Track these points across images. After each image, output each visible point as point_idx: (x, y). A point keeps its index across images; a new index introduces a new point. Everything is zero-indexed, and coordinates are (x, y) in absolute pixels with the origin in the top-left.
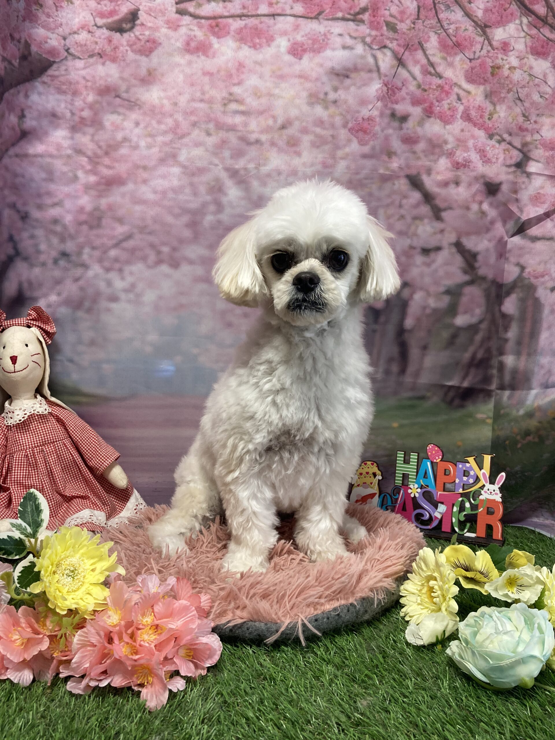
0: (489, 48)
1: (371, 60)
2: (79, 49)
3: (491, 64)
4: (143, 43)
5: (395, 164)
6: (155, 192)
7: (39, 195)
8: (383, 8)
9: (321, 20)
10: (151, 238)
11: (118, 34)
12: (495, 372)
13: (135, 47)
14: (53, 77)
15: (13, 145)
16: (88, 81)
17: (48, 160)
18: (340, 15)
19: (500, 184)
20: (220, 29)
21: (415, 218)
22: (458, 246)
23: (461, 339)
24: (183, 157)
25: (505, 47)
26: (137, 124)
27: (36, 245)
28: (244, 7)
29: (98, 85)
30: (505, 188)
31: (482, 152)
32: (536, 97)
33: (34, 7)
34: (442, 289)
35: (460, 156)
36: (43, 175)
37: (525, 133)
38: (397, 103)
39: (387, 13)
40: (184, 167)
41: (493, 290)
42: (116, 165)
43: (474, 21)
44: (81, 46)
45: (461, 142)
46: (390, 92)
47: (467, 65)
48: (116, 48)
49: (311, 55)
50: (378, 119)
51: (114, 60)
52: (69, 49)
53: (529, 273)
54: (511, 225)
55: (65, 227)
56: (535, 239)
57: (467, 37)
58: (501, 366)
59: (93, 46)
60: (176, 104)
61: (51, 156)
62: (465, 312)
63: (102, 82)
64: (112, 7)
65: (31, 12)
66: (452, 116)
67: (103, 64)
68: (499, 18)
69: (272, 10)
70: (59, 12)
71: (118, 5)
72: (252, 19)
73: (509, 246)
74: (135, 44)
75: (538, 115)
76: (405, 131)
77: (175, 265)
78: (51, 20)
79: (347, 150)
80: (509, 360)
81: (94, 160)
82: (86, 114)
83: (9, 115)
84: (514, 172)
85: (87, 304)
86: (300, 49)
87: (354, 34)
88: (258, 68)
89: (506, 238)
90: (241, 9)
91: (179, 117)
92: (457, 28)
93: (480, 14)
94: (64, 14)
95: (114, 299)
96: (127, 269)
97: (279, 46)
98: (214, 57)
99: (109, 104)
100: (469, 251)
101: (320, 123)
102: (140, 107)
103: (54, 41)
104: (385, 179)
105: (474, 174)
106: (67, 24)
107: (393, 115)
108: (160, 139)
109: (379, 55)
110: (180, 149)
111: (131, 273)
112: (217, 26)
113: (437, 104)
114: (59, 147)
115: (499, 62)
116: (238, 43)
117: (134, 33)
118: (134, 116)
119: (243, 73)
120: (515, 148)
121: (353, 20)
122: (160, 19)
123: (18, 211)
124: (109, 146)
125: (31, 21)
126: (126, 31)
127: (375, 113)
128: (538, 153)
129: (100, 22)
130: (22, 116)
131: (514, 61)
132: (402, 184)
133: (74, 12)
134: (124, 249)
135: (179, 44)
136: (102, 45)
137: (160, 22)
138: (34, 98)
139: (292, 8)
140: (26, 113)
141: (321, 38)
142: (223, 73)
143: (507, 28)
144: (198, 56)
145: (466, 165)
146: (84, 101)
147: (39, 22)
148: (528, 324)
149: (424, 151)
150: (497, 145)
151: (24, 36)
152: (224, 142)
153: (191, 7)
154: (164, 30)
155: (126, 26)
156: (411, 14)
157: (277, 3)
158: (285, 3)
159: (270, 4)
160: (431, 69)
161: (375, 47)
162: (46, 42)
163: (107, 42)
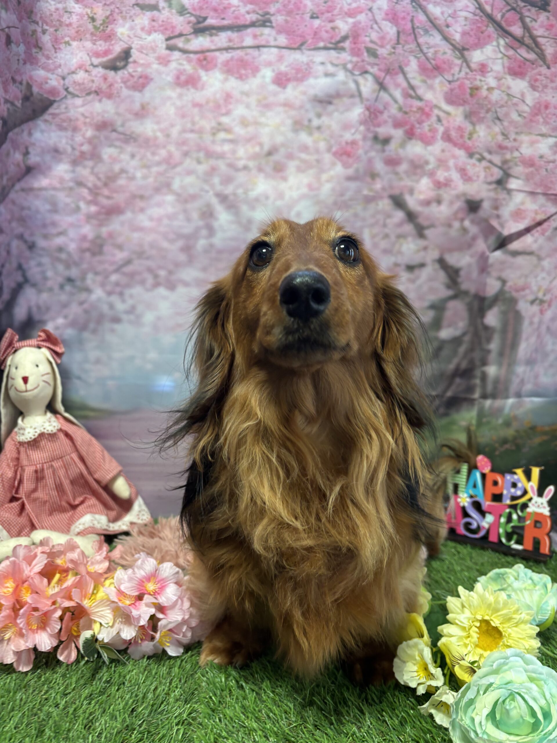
0: (468, 70)
1: (352, 86)
2: (77, 87)
3: (470, 86)
4: (135, 79)
5: (378, 185)
6: (151, 219)
7: (44, 226)
8: (363, 35)
9: (304, 51)
10: (149, 263)
11: (113, 72)
12: (478, 381)
13: (129, 84)
14: (54, 115)
15: (19, 180)
16: (86, 117)
17: (52, 192)
18: (321, 44)
19: (481, 201)
20: (208, 63)
21: (400, 236)
22: (442, 262)
23: (445, 353)
24: (176, 184)
25: (483, 69)
26: (133, 156)
27: (43, 273)
28: (230, 40)
29: (95, 121)
30: (486, 205)
31: (463, 171)
32: (514, 116)
33: (34, 50)
34: (426, 304)
35: (441, 175)
36: (48, 207)
37: (504, 151)
38: (379, 125)
39: (367, 39)
40: (178, 195)
41: (476, 304)
42: (115, 195)
43: (452, 45)
44: (79, 84)
45: (442, 163)
46: (373, 116)
47: (447, 87)
48: (111, 86)
49: (295, 83)
50: (361, 143)
51: (110, 96)
52: (68, 88)
53: (511, 287)
54: (492, 240)
55: (69, 254)
56: (515, 254)
57: (446, 60)
58: (484, 377)
59: (90, 84)
60: (168, 136)
61: (55, 189)
62: (449, 326)
63: (100, 118)
64: (106, 47)
65: (31, 55)
66: (432, 137)
67: (100, 101)
68: (476, 41)
69: (256, 42)
70: (58, 54)
71: (112, 45)
72: (238, 52)
73: (491, 261)
74: (128, 80)
75: (517, 133)
76: (387, 153)
77: (171, 286)
78: (51, 61)
79: (332, 173)
80: (492, 370)
81: (95, 192)
82: (86, 148)
83: (14, 153)
84: (495, 189)
85: (92, 326)
86: (284, 78)
87: (335, 62)
88: (244, 98)
89: (488, 253)
90: (226, 42)
91: (172, 148)
92: (436, 51)
93: (457, 37)
94: (63, 55)
95: (116, 320)
96: (128, 292)
97: (264, 77)
98: (203, 88)
99: (107, 138)
100: (451, 267)
101: (305, 148)
102: (135, 140)
103: (54, 82)
104: (369, 200)
105: (454, 192)
106: (65, 65)
107: (376, 138)
108: (155, 169)
109: (361, 80)
110: (173, 178)
111: (131, 296)
112: (205, 59)
113: (417, 126)
114: (62, 180)
115: (478, 83)
116: (224, 76)
117: (127, 70)
118: (129, 149)
119: (230, 103)
120: (496, 165)
121: (334, 49)
122: (152, 55)
123: (26, 242)
124: (108, 178)
125: (32, 64)
126: (120, 69)
127: (358, 137)
128: (519, 170)
129: (96, 61)
130: (26, 153)
131: (492, 82)
132: (385, 204)
133: (72, 54)
134: (124, 274)
135: (170, 79)
136: (98, 83)
137: (151, 58)
138: (37, 135)
139: (275, 40)
140: (30, 150)
141: (304, 67)
142: (211, 104)
143: (484, 50)
144: (188, 89)
145: (447, 184)
146: (83, 136)
147: (39, 64)
148: (510, 335)
149: (406, 172)
150: (477, 163)
151: (25, 78)
152: (213, 170)
153: (180, 43)
154: (155, 66)
155: (119, 64)
156: (391, 40)
157: (262, 35)
158: (269, 35)
159: (255, 36)
160: (411, 92)
161: (357, 73)
162: (47, 83)
163: (102, 80)
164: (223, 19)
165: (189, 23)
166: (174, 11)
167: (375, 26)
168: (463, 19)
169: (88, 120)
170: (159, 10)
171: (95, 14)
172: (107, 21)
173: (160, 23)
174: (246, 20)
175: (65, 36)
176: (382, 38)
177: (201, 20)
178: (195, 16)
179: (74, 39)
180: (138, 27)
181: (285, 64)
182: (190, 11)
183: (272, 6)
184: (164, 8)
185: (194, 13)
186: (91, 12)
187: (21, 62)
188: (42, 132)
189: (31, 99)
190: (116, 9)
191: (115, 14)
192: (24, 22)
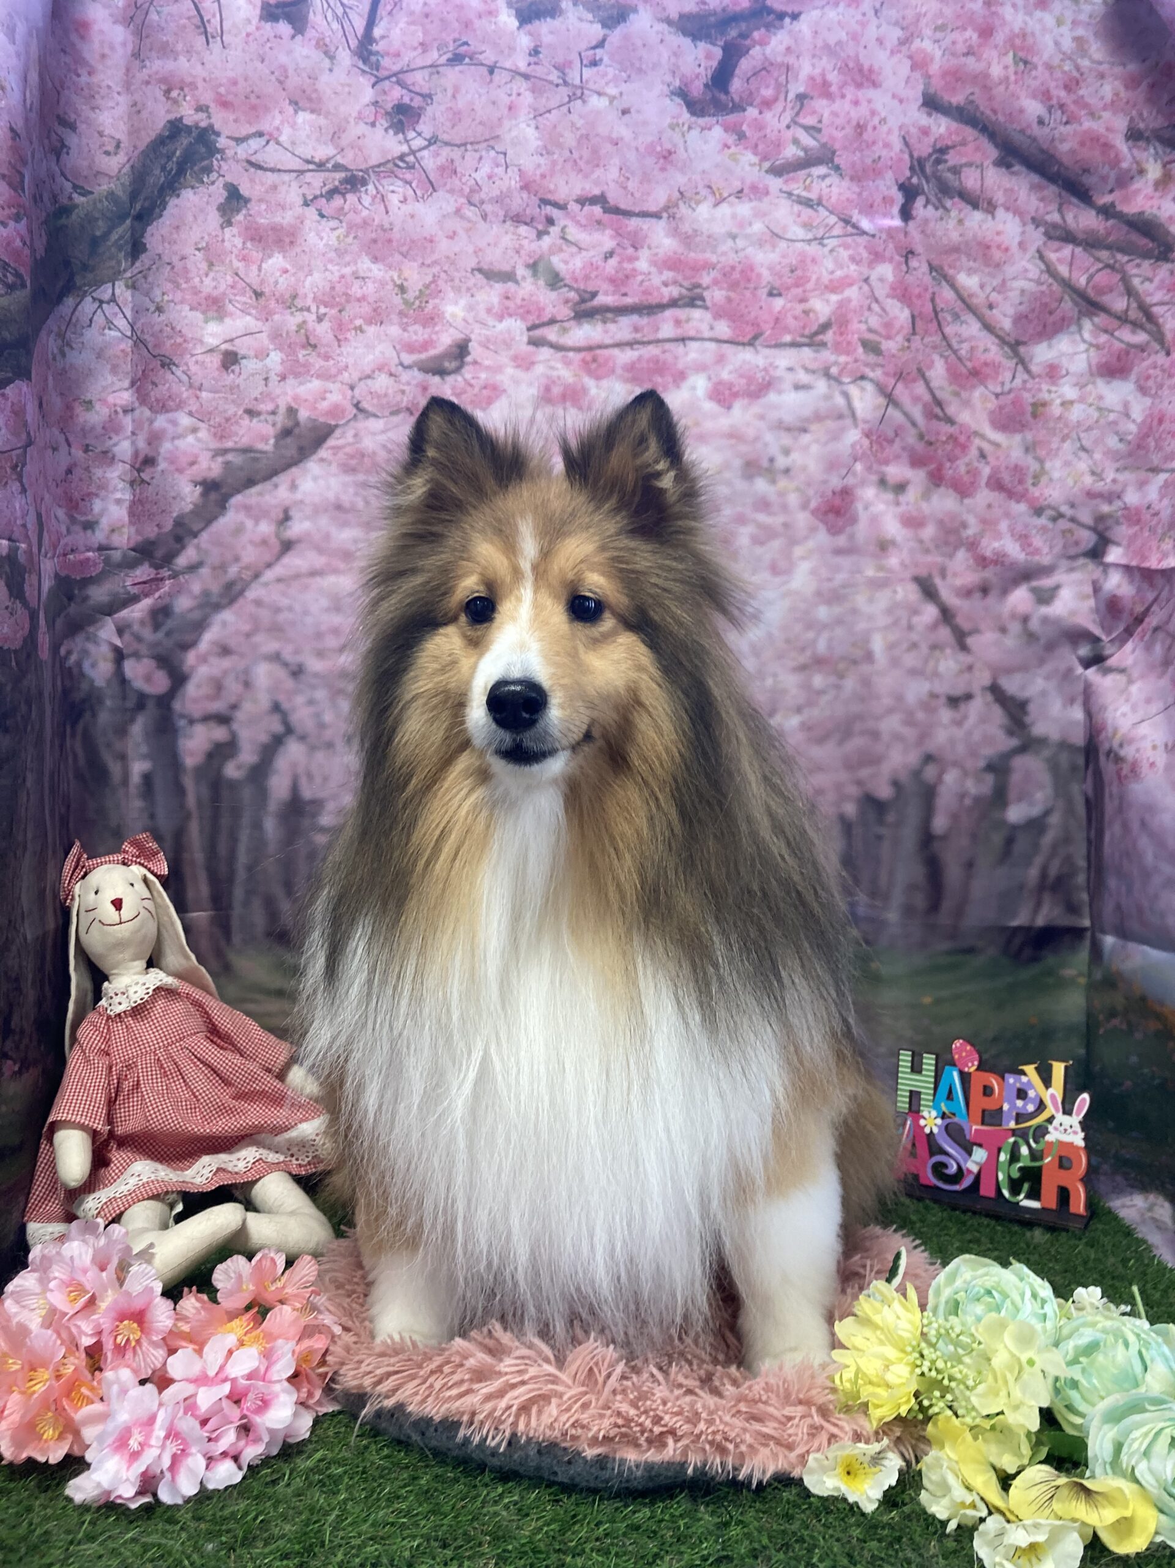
0: (1026, 376)
1: (840, 401)
2: (376, 401)
3: (1031, 400)
4: (476, 390)
5: (893, 560)
8: (855, 321)
9: (759, 348)
11: (437, 379)
13: (464, 396)
14: (335, 449)
15: (270, 564)
18: (788, 338)
19: (1057, 587)
20: (600, 366)
21: (934, 647)
22: (996, 691)
23: (1020, 848)
25: (1053, 372)
28: (636, 329)
30: (1066, 593)
31: (1023, 539)
34: (981, 763)
35: (988, 546)
37: (1097, 501)
38: (887, 463)
39: (863, 327)
41: (1064, 759)
43: (998, 337)
44: (379, 397)
45: (988, 525)
46: (876, 447)
47: (992, 404)
49: (746, 401)
50: (857, 491)
52: (359, 402)
57: (989, 361)
59: (397, 400)
62: (1020, 799)
64: (426, 336)
65: (298, 359)
66: (972, 483)
68: (1040, 328)
69: (680, 332)
70: (343, 349)
71: (437, 333)
72: (650, 347)
74: (464, 392)
75: (1117, 470)
76: (904, 507)
78: (331, 362)
84: (1084, 566)
86: (727, 392)
87: (811, 365)
89: (1078, 670)
90: (630, 333)
92: (972, 347)
93: (1007, 324)
94: (351, 350)
97: (694, 388)
98: (590, 408)
100: (1013, 699)
101: (763, 505)
103: (336, 396)
104: (877, 585)
105: (1011, 574)
106: (355, 364)
107: (883, 482)
109: (853, 390)
112: (594, 360)
113: (949, 464)
115: (1045, 396)
116: (628, 386)
117: (464, 374)
120: (1084, 526)
121: (809, 345)
122: (505, 353)
123: (285, 665)
126: (449, 373)
127: (853, 481)
128: (1122, 531)
129: (408, 359)
130: (285, 519)
131: (1069, 391)
132: (908, 591)
133: (366, 346)
135: (533, 391)
136: (410, 397)
137: (504, 358)
138: (305, 485)
139: (712, 328)
140: (293, 512)
141: (760, 375)
143: (1055, 342)
144: (565, 408)
145: (997, 560)
147: (312, 371)
149: (934, 540)
150: (1050, 524)
151: (287, 400)
153: (551, 334)
154: (510, 371)
155: (449, 365)
156: (902, 327)
157: (688, 320)
158: (701, 320)
159: (678, 322)
160: (937, 410)
161: (847, 380)
162: (324, 399)
163: (419, 390)
164: (625, 295)
165: (567, 301)
166: (541, 282)
167: (875, 306)
168: (1018, 292)
170: (516, 282)
171: (406, 280)
172: (427, 291)
173: (519, 302)
174: (662, 296)
175: (355, 318)
176: (888, 325)
177: (587, 296)
178: (577, 290)
179: (369, 323)
180: (482, 308)
181: (730, 367)
182: (567, 282)
183: (704, 273)
184: (524, 278)
185: (575, 285)
186: (399, 277)
187: (273, 379)
188: (315, 479)
189: (296, 431)
190: (443, 275)
191: (441, 283)
192: (276, 317)
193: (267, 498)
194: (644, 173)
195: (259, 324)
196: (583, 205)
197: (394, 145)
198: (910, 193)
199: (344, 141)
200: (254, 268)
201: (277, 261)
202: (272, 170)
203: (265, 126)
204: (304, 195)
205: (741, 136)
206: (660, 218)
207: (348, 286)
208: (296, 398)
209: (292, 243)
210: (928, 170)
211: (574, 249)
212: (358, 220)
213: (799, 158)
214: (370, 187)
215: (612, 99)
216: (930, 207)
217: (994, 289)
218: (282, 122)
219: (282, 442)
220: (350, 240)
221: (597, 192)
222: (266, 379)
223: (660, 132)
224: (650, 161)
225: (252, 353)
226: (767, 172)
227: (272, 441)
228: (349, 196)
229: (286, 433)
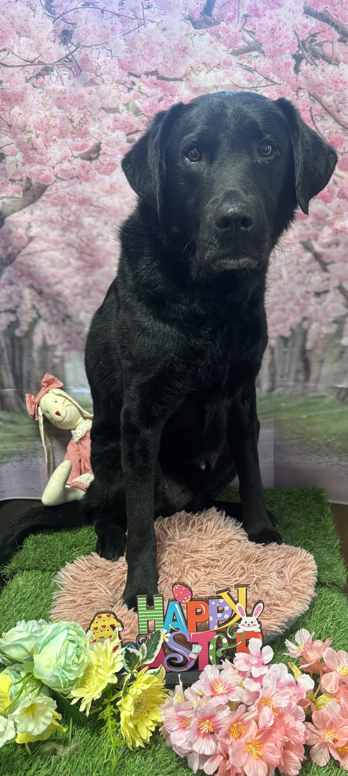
2: (63, 173)
4: (105, 167)
11: (89, 162)
13: (101, 170)
14: (48, 196)
15: (24, 247)
16: (71, 195)
21: (309, 271)
22: (341, 289)
26: (106, 222)
29: (78, 198)
33: (31, 152)
34: (331, 320)
35: (339, 225)
42: (95, 253)
43: (343, 126)
44: (65, 171)
45: (338, 215)
48: (87, 172)
51: (87, 180)
52: (57, 174)
57: (338, 137)
59: (72, 172)
61: (52, 250)
63: (81, 196)
64: (83, 143)
66: (329, 196)
67: (80, 183)
70: (49, 150)
71: (87, 141)
74: (100, 167)
78: (44, 157)
81: (80, 251)
82: (71, 218)
92: (330, 132)
94: (52, 150)
99: (86, 211)
102: (107, 211)
103: (47, 172)
106: (54, 157)
114: (56, 243)
117: (99, 160)
118: (104, 218)
122: (117, 148)
124: (89, 240)
125: (30, 163)
126: (93, 159)
129: (76, 153)
132: (297, 248)
133: (58, 149)
136: (78, 170)
137: (116, 150)
140: (33, 225)
145: (343, 231)
146: (70, 210)
147: (36, 161)
149: (312, 223)
151: (26, 174)
153: (137, 137)
154: (119, 156)
155: (93, 156)
162: (42, 173)
163: (81, 167)
165: (143, 122)
166: (131, 113)
169: (72, 198)
170: (120, 113)
171: (73, 116)
172: (82, 122)
173: (122, 122)
175: (53, 135)
178: (147, 117)
179: (59, 137)
180: (105, 127)
182: (142, 112)
184: (123, 110)
185: (146, 114)
186: (70, 115)
187: (20, 165)
188: (41, 209)
189: (31, 188)
190: (88, 113)
191: (87, 117)
192: (18, 136)
193: (21, 218)
194: (174, 59)
195: (12, 139)
196: (148, 76)
197: (63, 51)
198: (298, 58)
199: (42, 51)
200: (7, 114)
201: (16, 109)
202: (11, 66)
203: (7, 46)
204: (26, 77)
205: (219, 37)
206: (182, 81)
207: (49, 120)
208: (30, 173)
209: (22, 100)
210: (307, 46)
211: (145, 97)
212: (50, 88)
213: (246, 47)
214: (55, 72)
215: (158, 24)
216: (308, 64)
217: (340, 103)
218: (14, 43)
219: (26, 193)
220: (48, 98)
221: (153, 69)
222: (17, 165)
223: (181, 39)
224: (176, 53)
225: (10, 153)
226: (231, 54)
227: (21, 193)
228: (46, 77)
229: (27, 189)
